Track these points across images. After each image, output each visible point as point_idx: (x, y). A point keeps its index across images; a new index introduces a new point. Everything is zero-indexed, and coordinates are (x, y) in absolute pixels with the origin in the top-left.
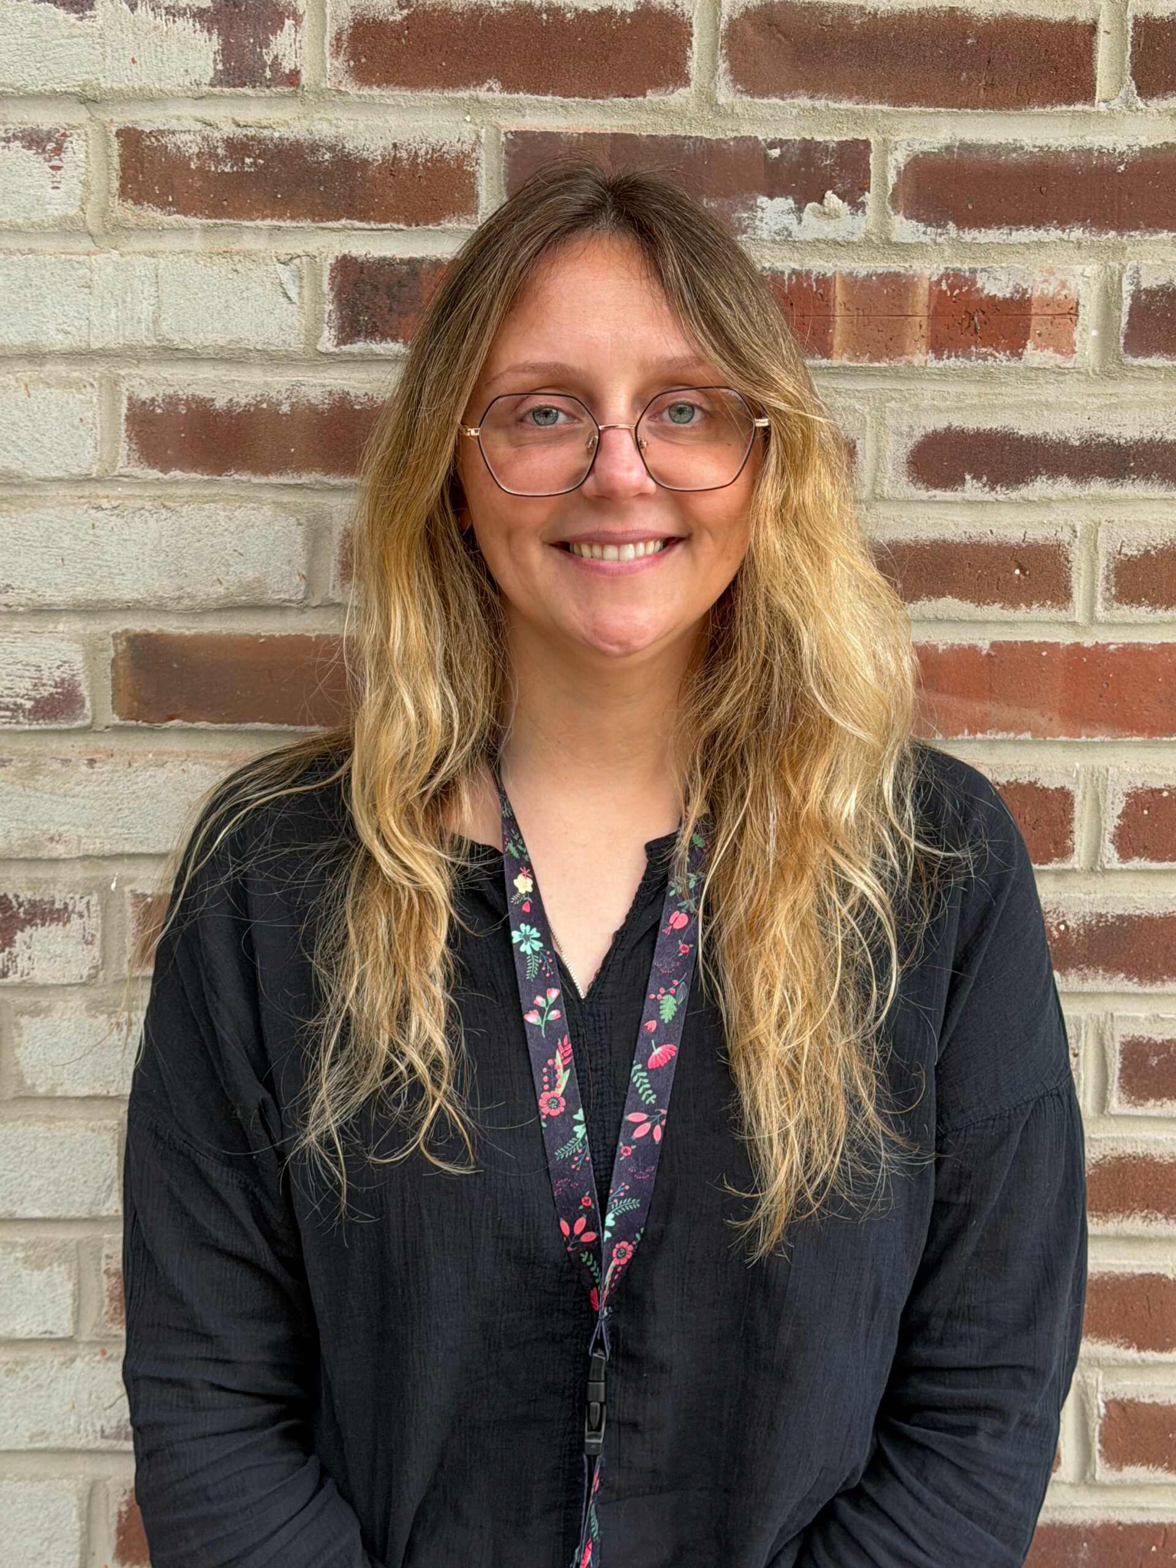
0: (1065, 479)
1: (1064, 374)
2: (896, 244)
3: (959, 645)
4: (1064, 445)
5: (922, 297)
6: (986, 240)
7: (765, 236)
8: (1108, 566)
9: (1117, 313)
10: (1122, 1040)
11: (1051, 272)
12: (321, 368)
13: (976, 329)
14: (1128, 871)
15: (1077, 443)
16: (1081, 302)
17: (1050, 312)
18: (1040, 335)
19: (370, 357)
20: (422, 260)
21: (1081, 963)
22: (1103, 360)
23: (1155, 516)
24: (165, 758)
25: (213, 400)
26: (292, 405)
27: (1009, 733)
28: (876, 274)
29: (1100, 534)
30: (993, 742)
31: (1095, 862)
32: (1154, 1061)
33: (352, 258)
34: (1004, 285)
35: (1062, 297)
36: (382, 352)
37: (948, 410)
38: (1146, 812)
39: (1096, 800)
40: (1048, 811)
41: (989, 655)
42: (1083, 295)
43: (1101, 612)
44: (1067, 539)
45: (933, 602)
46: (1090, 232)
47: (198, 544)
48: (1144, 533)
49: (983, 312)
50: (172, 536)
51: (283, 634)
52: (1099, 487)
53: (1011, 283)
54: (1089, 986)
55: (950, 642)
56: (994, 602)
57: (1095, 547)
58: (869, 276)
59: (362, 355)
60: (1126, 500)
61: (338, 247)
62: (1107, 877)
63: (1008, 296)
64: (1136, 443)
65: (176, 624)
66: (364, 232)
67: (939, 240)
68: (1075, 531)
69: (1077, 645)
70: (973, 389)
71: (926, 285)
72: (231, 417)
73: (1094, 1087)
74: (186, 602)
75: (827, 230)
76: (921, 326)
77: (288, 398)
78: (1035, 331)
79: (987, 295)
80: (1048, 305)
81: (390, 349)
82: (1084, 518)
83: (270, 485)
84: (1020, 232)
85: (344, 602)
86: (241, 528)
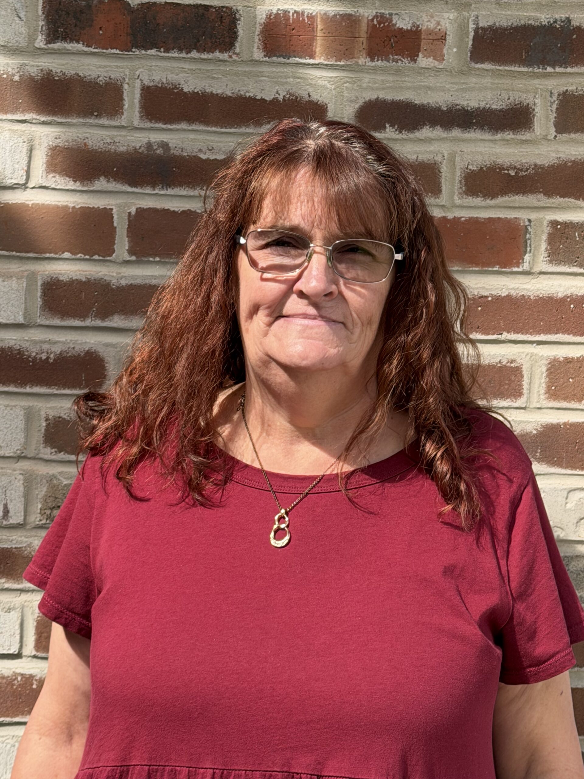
0: (439, 128)
1: (438, 71)
4: (439, 109)
5: (364, 27)
8: (461, 175)
9: (466, 40)
11: (432, 17)
12: (36, 57)
13: (392, 46)
15: (445, 109)
16: (448, 33)
17: (431, 38)
18: (426, 50)
19: (63, 51)
22: (459, 65)
23: (486, 149)
26: (20, 76)
28: (339, 15)
29: (457, 158)
34: (407, 23)
35: (437, 30)
36: (71, 49)
37: (378, 89)
42: (449, 29)
43: (457, 201)
44: (440, 160)
48: (480, 158)
49: (396, 37)
51: (14, 202)
52: (456, 133)
53: (411, 22)
57: (454, 164)
58: (335, 15)
59: (59, 50)
60: (471, 140)
63: (409, 28)
64: (476, 110)
68: (444, 156)
69: (444, 217)
70: (391, 78)
71: (366, 21)
76: (363, 43)
77: (18, 72)
78: (423, 48)
79: (398, 28)
80: (430, 34)
81: (75, 47)
82: (448, 149)
83: (9, 120)
85: (48, 185)
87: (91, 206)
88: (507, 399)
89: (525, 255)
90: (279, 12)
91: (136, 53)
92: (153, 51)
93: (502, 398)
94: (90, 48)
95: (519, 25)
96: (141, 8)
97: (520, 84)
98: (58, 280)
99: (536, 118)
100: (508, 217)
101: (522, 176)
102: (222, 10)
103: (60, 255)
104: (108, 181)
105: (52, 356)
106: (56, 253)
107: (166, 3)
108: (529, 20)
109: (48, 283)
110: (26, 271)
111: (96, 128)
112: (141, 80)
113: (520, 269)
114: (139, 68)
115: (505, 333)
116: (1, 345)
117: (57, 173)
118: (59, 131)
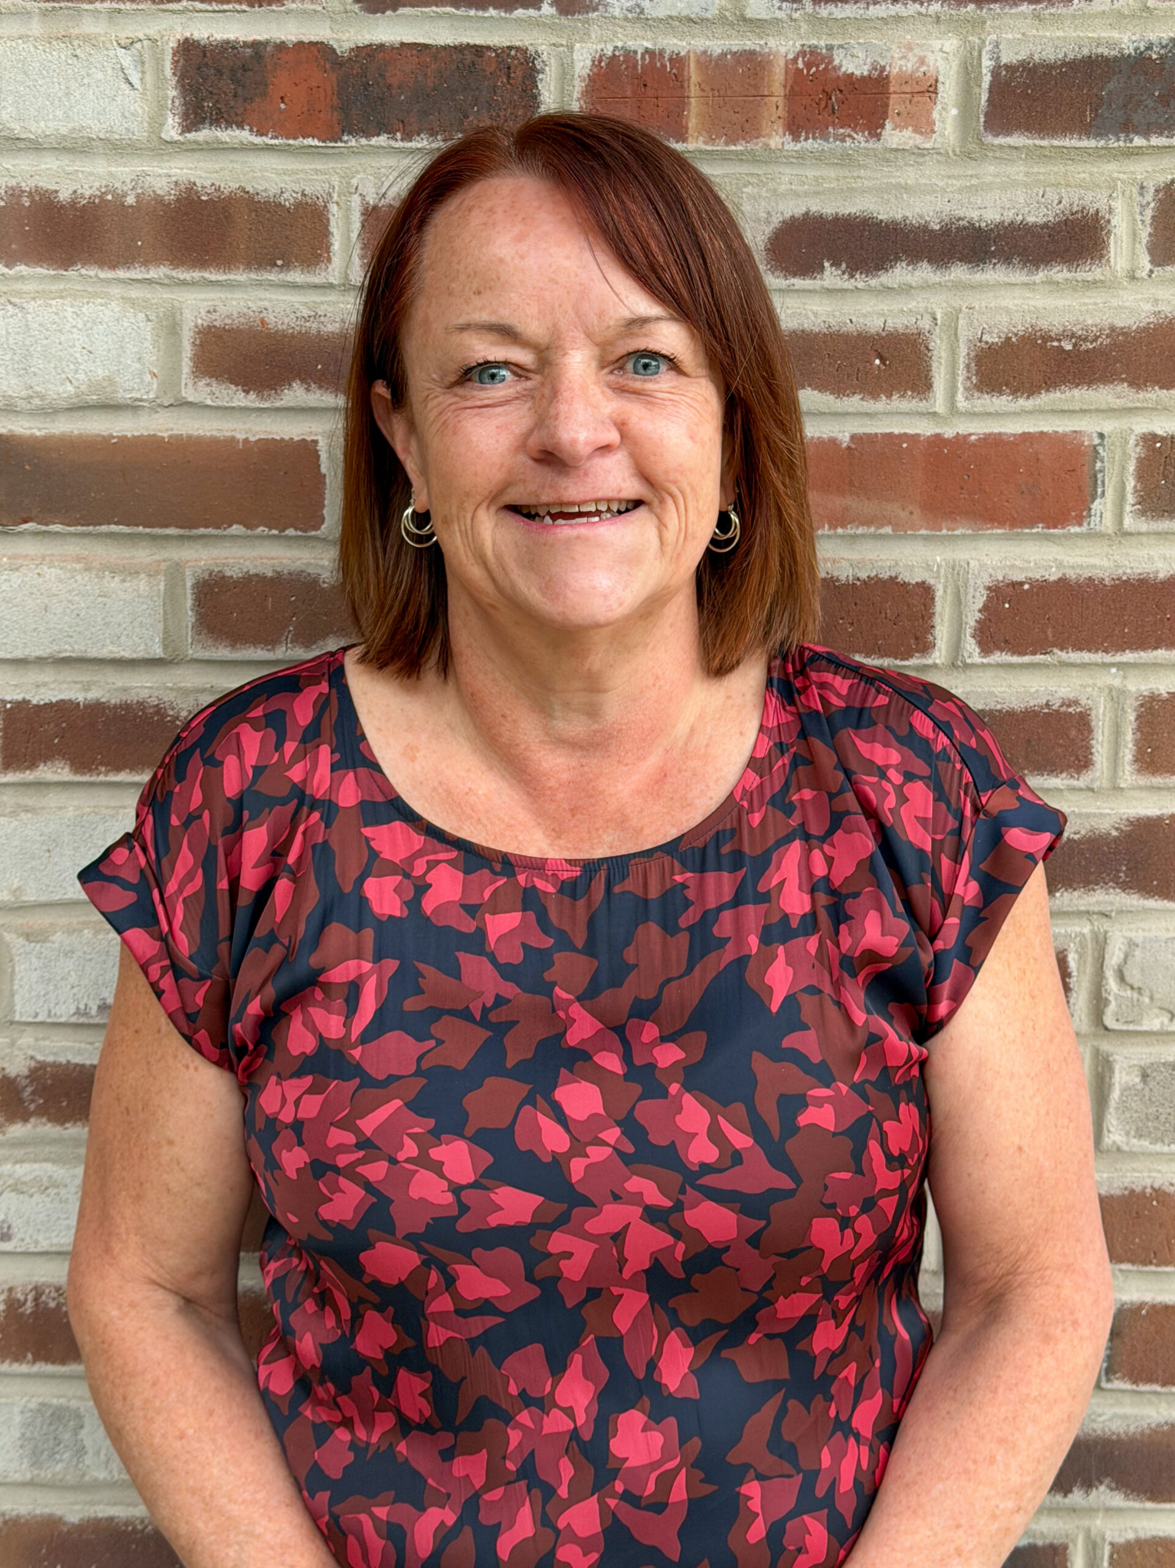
0: (925, 264)
1: (923, 155)
2: (751, 21)
3: (819, 438)
4: (925, 229)
5: (778, 74)
6: (843, 15)
7: (617, 12)
8: (968, 354)
9: (977, 90)
11: (909, 48)
12: (166, 158)
13: (833, 109)
14: (989, 665)
15: (937, 227)
16: (941, 79)
17: (908, 89)
18: (898, 114)
19: (215, 146)
20: (266, 44)
22: (964, 139)
23: (1016, 302)
24: (20, 561)
25: (56, 192)
26: (138, 196)
27: (869, 527)
28: (731, 52)
29: (961, 322)
30: (854, 537)
31: (956, 658)
33: (194, 41)
34: (862, 62)
35: (920, 74)
36: (228, 140)
37: (806, 194)
38: (1007, 606)
39: (957, 594)
40: (908, 605)
41: (849, 448)
42: (942, 72)
43: (962, 403)
44: (927, 327)
46: (949, 5)
47: (45, 342)
48: (1005, 319)
49: (841, 91)
50: (18, 333)
51: (136, 434)
52: (959, 272)
53: (869, 60)
56: (854, 393)
57: (956, 334)
58: (724, 55)
59: (207, 143)
60: (987, 286)
61: (180, 30)
62: (968, 672)
63: (866, 73)
64: (997, 226)
65: (27, 425)
66: (207, 14)
67: (796, 15)
68: (935, 319)
69: (938, 436)
70: (832, 173)
71: (782, 63)
72: (76, 209)
74: (37, 402)
75: (681, 6)
76: (777, 107)
77: (133, 189)
78: (893, 110)
79: (845, 73)
80: (906, 82)
81: (236, 137)
82: (945, 305)
83: (120, 281)
84: (877, 6)
85: (197, 401)
86: (89, 325)
87: (278, 438)
88: (1061, 772)
89: (1093, 502)
90: (617, 53)
91: (350, 144)
92: (381, 138)
93: (1052, 771)
94: (264, 138)
95: (1079, 56)
96: (356, 56)
97: (1081, 172)
98: (224, 577)
99: (1112, 237)
100: (1060, 430)
101: (1087, 351)
102: (509, 55)
103: (225, 529)
104: (308, 390)
106: (218, 528)
107: (403, 44)
108: (1097, 46)
109: (205, 582)
110: (164, 561)
111: (282, 290)
112: (360, 194)
113: (1084, 529)
114: (357, 172)
115: (1055, 650)
116: (124, 698)
117: (213, 376)
118: (213, 297)
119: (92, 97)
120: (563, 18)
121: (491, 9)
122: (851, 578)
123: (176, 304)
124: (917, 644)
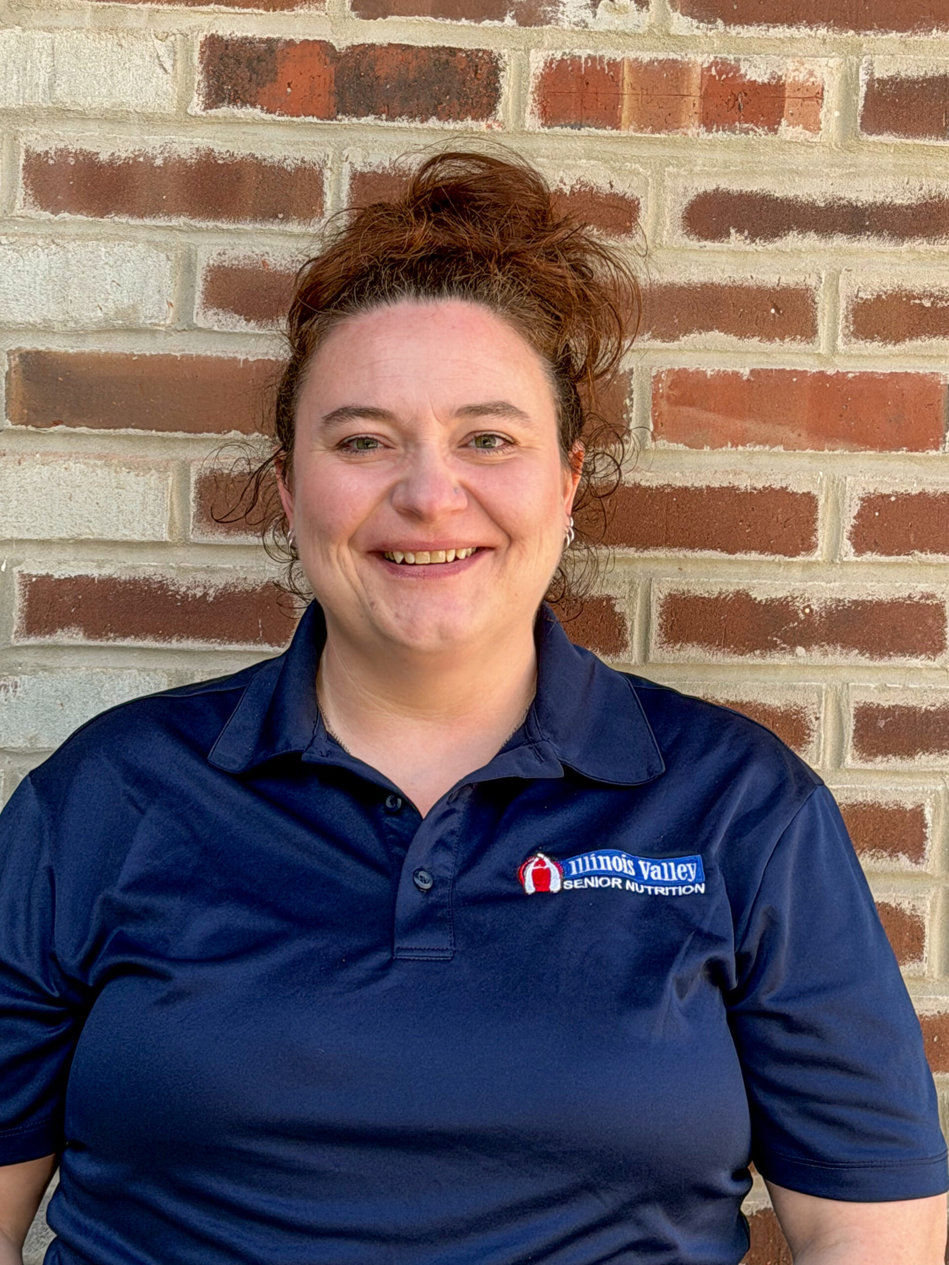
0: (812, 234)
1: (812, 147)
2: (674, 37)
3: (724, 372)
4: (812, 206)
5: (696, 79)
6: (748, 35)
7: (566, 26)
8: (847, 307)
9: (855, 98)
10: (856, 705)
11: (801, 63)
12: (190, 129)
13: (739, 108)
14: (862, 563)
15: (823, 205)
16: (826, 88)
17: (800, 95)
18: (792, 114)
19: (232, 120)
20: (277, 41)
21: (822, 641)
22: (844, 137)
23: (886, 266)
24: (51, 458)
25: (98, 154)
26: (165, 159)
27: (765, 446)
28: (657, 60)
29: (841, 281)
30: (752, 454)
31: (835, 556)
32: (882, 724)
33: (218, 37)
34: (763, 73)
35: (809, 83)
36: (243, 116)
37: (717, 174)
38: (877, 514)
39: (836, 502)
40: (796, 511)
41: (748, 380)
42: (827, 83)
43: (841, 346)
44: (814, 284)
45: (703, 334)
46: (833, 30)
47: (82, 275)
48: (877, 280)
49: (746, 94)
50: (59, 268)
51: (154, 353)
52: (840, 241)
53: (768, 71)
54: (830, 660)
55: (717, 369)
56: (753, 336)
57: (837, 292)
58: (652, 62)
59: (225, 118)
60: (862, 253)
61: (207, 27)
62: (844, 568)
63: (766, 81)
64: (870, 206)
65: (61, 344)
66: (230, 16)
67: (710, 34)
68: (820, 278)
69: (822, 373)
70: (738, 158)
71: (699, 70)
72: (113, 168)
73: (833, 746)
74: (72, 324)
75: (617, 22)
76: (694, 105)
77: (162, 153)
78: (788, 111)
79: (749, 81)
80: (799, 89)
81: (249, 114)
82: (828, 267)
83: (145, 226)
84: (776, 29)
85: (206, 327)
86: (119, 263)
87: (274, 359)
88: (920, 654)
89: (947, 431)
90: (565, 57)
92: (369, 118)
93: (913, 653)
94: (272, 115)
95: (937, 75)
96: (352, 52)
97: (938, 165)
98: (222, 474)
100: (921, 371)
101: (943, 308)
102: (477, 56)
103: (225, 434)
105: (211, 591)
106: (219, 433)
107: (390, 45)
109: (207, 477)
110: (173, 459)
111: (281, 238)
112: (350, 163)
113: (940, 453)
114: (348, 145)
115: (916, 552)
116: (133, 575)
117: (220, 307)
118: (225, 241)
119: (131, 79)
120: (522, 28)
121: (463, 19)
122: (749, 487)
123: (192, 247)
124: (803, 544)
